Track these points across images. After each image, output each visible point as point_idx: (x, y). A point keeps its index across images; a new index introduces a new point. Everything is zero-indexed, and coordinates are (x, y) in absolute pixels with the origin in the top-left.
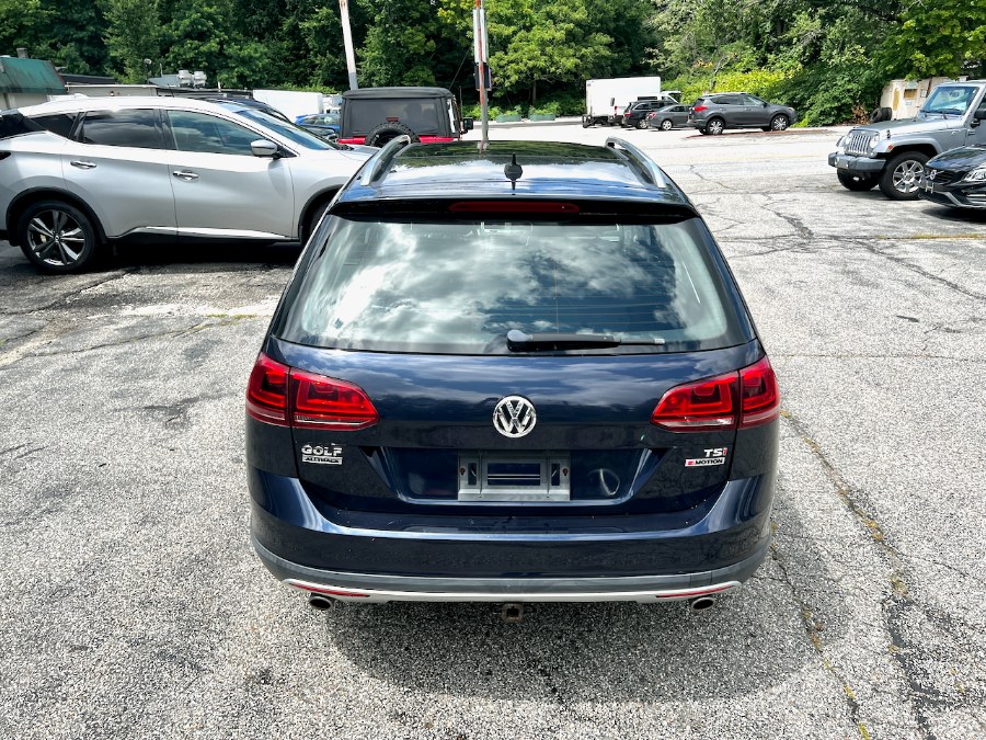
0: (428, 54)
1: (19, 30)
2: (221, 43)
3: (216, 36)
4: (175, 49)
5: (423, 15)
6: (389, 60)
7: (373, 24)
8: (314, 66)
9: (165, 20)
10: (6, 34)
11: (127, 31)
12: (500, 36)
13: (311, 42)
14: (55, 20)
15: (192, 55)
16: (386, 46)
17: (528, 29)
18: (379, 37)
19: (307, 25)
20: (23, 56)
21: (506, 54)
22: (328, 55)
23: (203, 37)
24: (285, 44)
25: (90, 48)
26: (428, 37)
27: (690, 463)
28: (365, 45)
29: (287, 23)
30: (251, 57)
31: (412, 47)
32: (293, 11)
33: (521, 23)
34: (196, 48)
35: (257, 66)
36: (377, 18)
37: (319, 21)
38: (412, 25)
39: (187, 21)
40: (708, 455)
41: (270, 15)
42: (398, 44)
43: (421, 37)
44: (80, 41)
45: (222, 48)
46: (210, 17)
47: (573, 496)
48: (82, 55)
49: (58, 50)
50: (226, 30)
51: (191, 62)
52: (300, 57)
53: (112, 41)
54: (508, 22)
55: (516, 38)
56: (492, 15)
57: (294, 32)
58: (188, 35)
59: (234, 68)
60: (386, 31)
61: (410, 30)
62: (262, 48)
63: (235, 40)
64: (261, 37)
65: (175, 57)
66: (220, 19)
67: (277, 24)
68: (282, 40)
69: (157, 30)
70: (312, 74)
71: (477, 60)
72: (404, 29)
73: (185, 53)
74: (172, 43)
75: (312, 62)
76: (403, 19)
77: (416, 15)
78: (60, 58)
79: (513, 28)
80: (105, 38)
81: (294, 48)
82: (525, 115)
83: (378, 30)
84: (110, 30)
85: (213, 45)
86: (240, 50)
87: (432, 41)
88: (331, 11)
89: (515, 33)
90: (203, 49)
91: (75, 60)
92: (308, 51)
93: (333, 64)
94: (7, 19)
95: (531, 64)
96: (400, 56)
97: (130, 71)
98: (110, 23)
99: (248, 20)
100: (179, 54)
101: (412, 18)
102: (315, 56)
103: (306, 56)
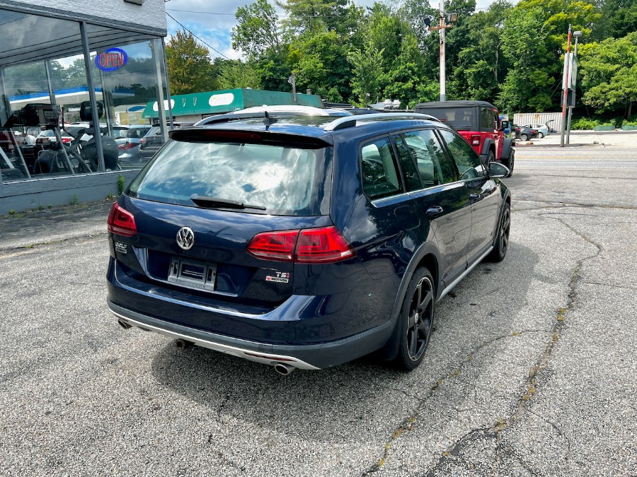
0: (549, 86)
1: (311, 80)
2: (414, 83)
3: (412, 79)
4: (388, 87)
5: (549, 60)
6: (520, 91)
7: (513, 68)
9: (386, 71)
10: (305, 82)
11: (363, 79)
12: (605, 71)
13: (469, 82)
14: (329, 75)
15: (397, 90)
16: (519, 82)
17: (629, 66)
18: (515, 76)
19: (468, 71)
20: (309, 93)
21: (609, 83)
22: (480, 89)
23: (404, 79)
24: (454, 83)
25: (345, 88)
26: (550, 75)
27: (269, 278)
28: (505, 82)
29: (457, 70)
30: (430, 91)
31: (537, 82)
32: (462, 62)
33: (625, 62)
34: (400, 87)
35: (433, 96)
36: (516, 64)
37: (477, 68)
38: (540, 68)
39: (397, 71)
40: (278, 275)
41: (448, 66)
42: (528, 80)
43: (545, 75)
44: (340, 84)
45: (414, 87)
46: (410, 68)
47: (215, 289)
48: (340, 92)
49: (329, 90)
50: (419, 76)
51: (396, 95)
52: (462, 91)
53: (354, 85)
54: (614, 61)
55: (619, 73)
56: (602, 58)
57: (461, 76)
58: (397, 80)
59: (419, 98)
60: (521, 71)
61: (537, 71)
63: (424, 82)
65: (387, 92)
66: (416, 69)
67: (451, 71)
68: (452, 80)
69: (381, 77)
71: (564, 87)
72: (533, 70)
73: (393, 90)
74: (388, 84)
75: (469, 93)
76: (534, 64)
77: (544, 60)
78: (329, 95)
79: (617, 66)
80: (351, 83)
81: (460, 85)
82: (619, 125)
83: (515, 71)
84: (354, 79)
85: (409, 84)
86: (425, 87)
87: (553, 78)
88: (486, 62)
89: (618, 69)
90: (403, 87)
91: (336, 95)
92: (467, 86)
93: (483, 94)
94: (306, 75)
95: (628, 90)
96: (528, 88)
97: (361, 100)
98: (354, 75)
99: (433, 70)
100: (390, 90)
101: (540, 63)
102: (472, 89)
103: (465, 90)
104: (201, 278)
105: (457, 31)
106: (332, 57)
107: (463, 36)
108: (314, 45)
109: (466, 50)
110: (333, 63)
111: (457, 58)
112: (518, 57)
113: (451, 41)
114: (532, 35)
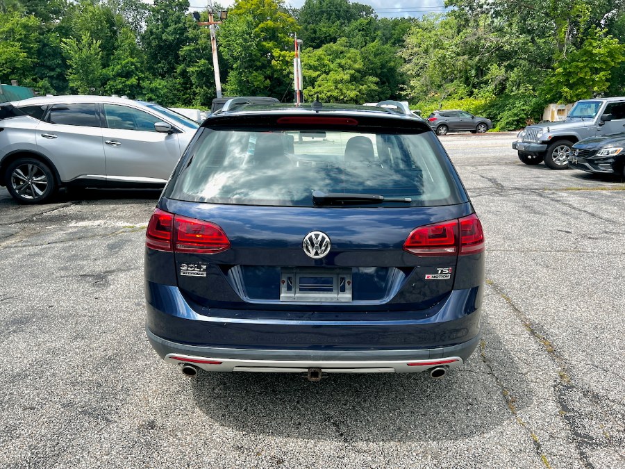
0: (266, 88)
1: (13, 70)
2: (139, 79)
3: (137, 75)
4: (110, 83)
5: (263, 64)
6: (241, 91)
7: (232, 69)
8: (195, 94)
9: (105, 66)
10: (5, 72)
11: (81, 71)
12: (310, 77)
13: (194, 80)
14: (35, 65)
15: (120, 86)
16: (240, 82)
17: (327, 73)
18: (235, 77)
19: (191, 69)
20: (15, 85)
21: (314, 88)
22: (204, 87)
23: (128, 75)
24: (178, 81)
25: (58, 81)
26: (266, 78)
27: (428, 277)
28: (227, 82)
29: (179, 69)
30: (156, 88)
31: (256, 84)
32: (183, 61)
33: (323, 69)
34: (123, 82)
35: (160, 93)
36: (235, 66)
37: (199, 67)
38: (256, 70)
39: (119, 67)
40: (440, 272)
41: (169, 63)
42: (248, 81)
43: (261, 78)
44: (51, 78)
45: (139, 83)
46: (132, 64)
47: (354, 298)
48: (52, 85)
49: (37, 82)
50: (142, 71)
51: (120, 91)
52: (187, 89)
53: (71, 77)
54: (315, 69)
55: (320, 79)
56: (305, 65)
57: (184, 74)
58: (119, 75)
59: (145, 94)
60: (240, 73)
61: (255, 73)
62: (164, 83)
63: (147, 78)
64: (163, 76)
65: (110, 88)
66: (139, 65)
67: (172, 69)
68: (176, 78)
69: (101, 72)
70: (194, 99)
71: (296, 89)
72: (251, 73)
73: (116, 85)
74: (108, 80)
75: (194, 91)
76: (251, 66)
77: (259, 64)
78: (39, 87)
79: (318, 73)
80: (67, 75)
81: (183, 83)
83: (235, 73)
84: (70, 71)
85: (133, 81)
86: (150, 84)
87: (268, 80)
88: (207, 62)
89: (319, 76)
90: (127, 83)
91: (48, 88)
92: (192, 85)
93: (207, 93)
94: (6, 63)
95: (329, 94)
96: (248, 88)
98: (71, 66)
99: (155, 67)
100: (113, 86)
101: (256, 66)
102: (197, 88)
103: (190, 88)
104: (331, 290)
105: (175, 29)
106: (35, 46)
107: (182, 34)
108: (12, 31)
109: (185, 48)
110: (39, 52)
111: (177, 56)
112: (236, 59)
113: (170, 38)
114: (246, 40)
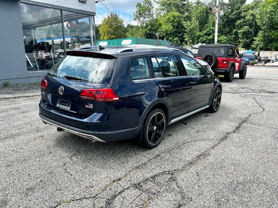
1: (167, 34)
3: (213, 34)
4: (201, 38)
6: (264, 40)
7: (261, 30)
8: (240, 42)
9: (201, 31)
10: (164, 35)
11: (190, 34)
13: (240, 36)
14: (175, 32)
15: (205, 39)
16: (264, 36)
18: (262, 33)
19: (239, 31)
20: (165, 40)
22: (245, 39)
23: (209, 35)
24: (232, 36)
25: (181, 38)
27: (87, 106)
28: (257, 36)
29: (234, 31)
30: (221, 40)
31: (273, 37)
32: (237, 27)
35: (222, 42)
37: (244, 30)
38: (274, 30)
39: (206, 31)
40: (90, 105)
41: (230, 29)
42: (269, 36)
43: (277, 34)
44: (179, 37)
45: (213, 38)
46: (212, 30)
47: (70, 109)
48: (179, 40)
49: (174, 39)
51: (205, 41)
52: (236, 40)
57: (236, 33)
58: (205, 35)
60: (265, 32)
61: (273, 32)
62: (225, 38)
64: (226, 35)
65: (201, 40)
67: (232, 31)
68: (232, 35)
69: (198, 33)
70: (239, 44)
72: (271, 31)
74: (201, 37)
75: (240, 41)
76: (272, 28)
77: (277, 27)
78: (174, 41)
80: (184, 36)
81: (235, 37)
84: (186, 34)
85: (211, 37)
86: (219, 38)
88: (248, 27)
90: (208, 38)
91: (177, 41)
92: (239, 38)
93: (246, 42)
94: (164, 32)
96: (268, 39)
97: (188, 43)
98: (186, 32)
99: (223, 30)
100: (202, 39)
101: (275, 28)
102: (241, 39)
103: (238, 40)
105: (236, 13)
106: (176, 24)
107: (239, 15)
108: (169, 19)
109: (239, 21)
110: (177, 27)
111: (235, 25)
112: (264, 25)
113: (233, 17)
114: (271, 15)
